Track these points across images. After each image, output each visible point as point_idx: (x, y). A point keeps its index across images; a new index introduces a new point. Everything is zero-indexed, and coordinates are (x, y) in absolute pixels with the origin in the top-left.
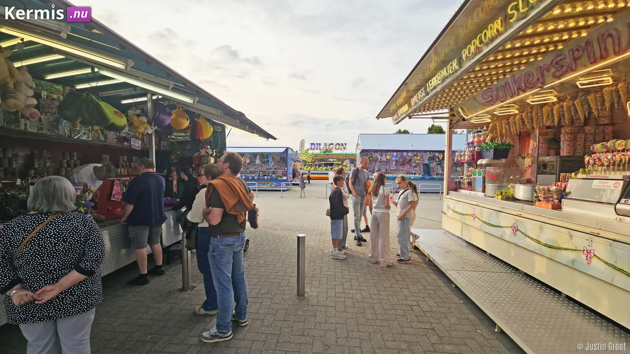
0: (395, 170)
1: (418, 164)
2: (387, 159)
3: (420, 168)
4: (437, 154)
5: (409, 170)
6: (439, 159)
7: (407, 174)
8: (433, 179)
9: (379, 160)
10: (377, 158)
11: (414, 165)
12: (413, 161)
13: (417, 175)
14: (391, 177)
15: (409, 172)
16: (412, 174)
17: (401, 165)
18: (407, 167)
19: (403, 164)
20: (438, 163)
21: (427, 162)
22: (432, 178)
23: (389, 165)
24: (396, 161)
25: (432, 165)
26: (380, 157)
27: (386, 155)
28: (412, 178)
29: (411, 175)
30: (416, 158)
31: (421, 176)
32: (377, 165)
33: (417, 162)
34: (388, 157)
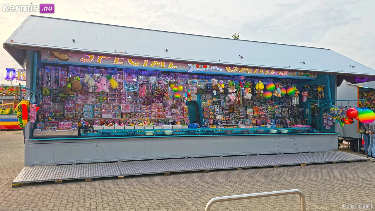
0: (131, 115)
1: (179, 101)
2: (110, 88)
3: (183, 109)
4: (214, 81)
5: (161, 113)
6: (218, 91)
7: (158, 122)
8: (210, 134)
9: (91, 90)
10: (85, 85)
11: (170, 102)
12: (168, 94)
13: (178, 126)
14: (122, 131)
15: (161, 119)
16: (166, 122)
17: (144, 103)
18: (156, 109)
19: (148, 102)
20: (214, 100)
21: (195, 98)
22: (208, 133)
23: (120, 102)
24: (135, 94)
25: (204, 105)
26: (92, 83)
27: (109, 79)
28: (168, 132)
29: (166, 126)
30: (175, 89)
31: (186, 127)
32: (89, 102)
33: (178, 96)
34: (115, 84)
